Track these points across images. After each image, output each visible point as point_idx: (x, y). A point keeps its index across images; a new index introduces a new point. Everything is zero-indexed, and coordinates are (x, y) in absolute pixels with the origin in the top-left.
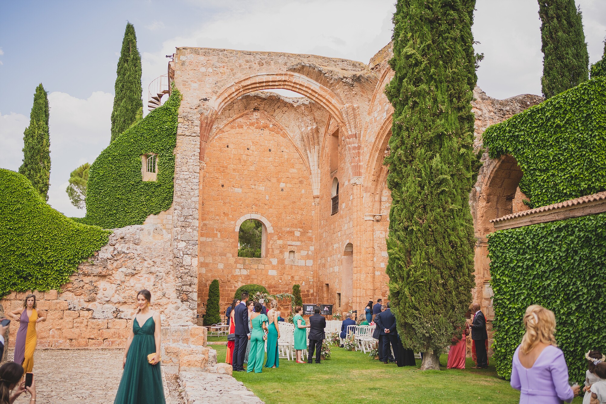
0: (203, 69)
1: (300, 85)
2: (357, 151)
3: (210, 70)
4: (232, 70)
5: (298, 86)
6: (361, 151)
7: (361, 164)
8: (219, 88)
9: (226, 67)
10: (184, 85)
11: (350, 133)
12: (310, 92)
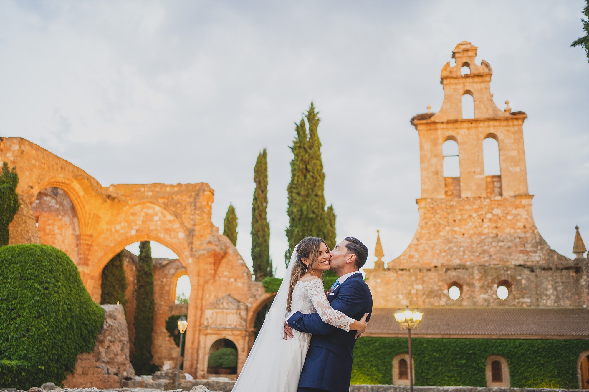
0: (33, 162)
1: (74, 190)
2: (89, 247)
3: (37, 164)
4: (49, 168)
5: (72, 190)
6: (91, 248)
7: (89, 257)
8: (41, 180)
9: (46, 165)
10: (21, 170)
11: (88, 233)
12: (77, 196)
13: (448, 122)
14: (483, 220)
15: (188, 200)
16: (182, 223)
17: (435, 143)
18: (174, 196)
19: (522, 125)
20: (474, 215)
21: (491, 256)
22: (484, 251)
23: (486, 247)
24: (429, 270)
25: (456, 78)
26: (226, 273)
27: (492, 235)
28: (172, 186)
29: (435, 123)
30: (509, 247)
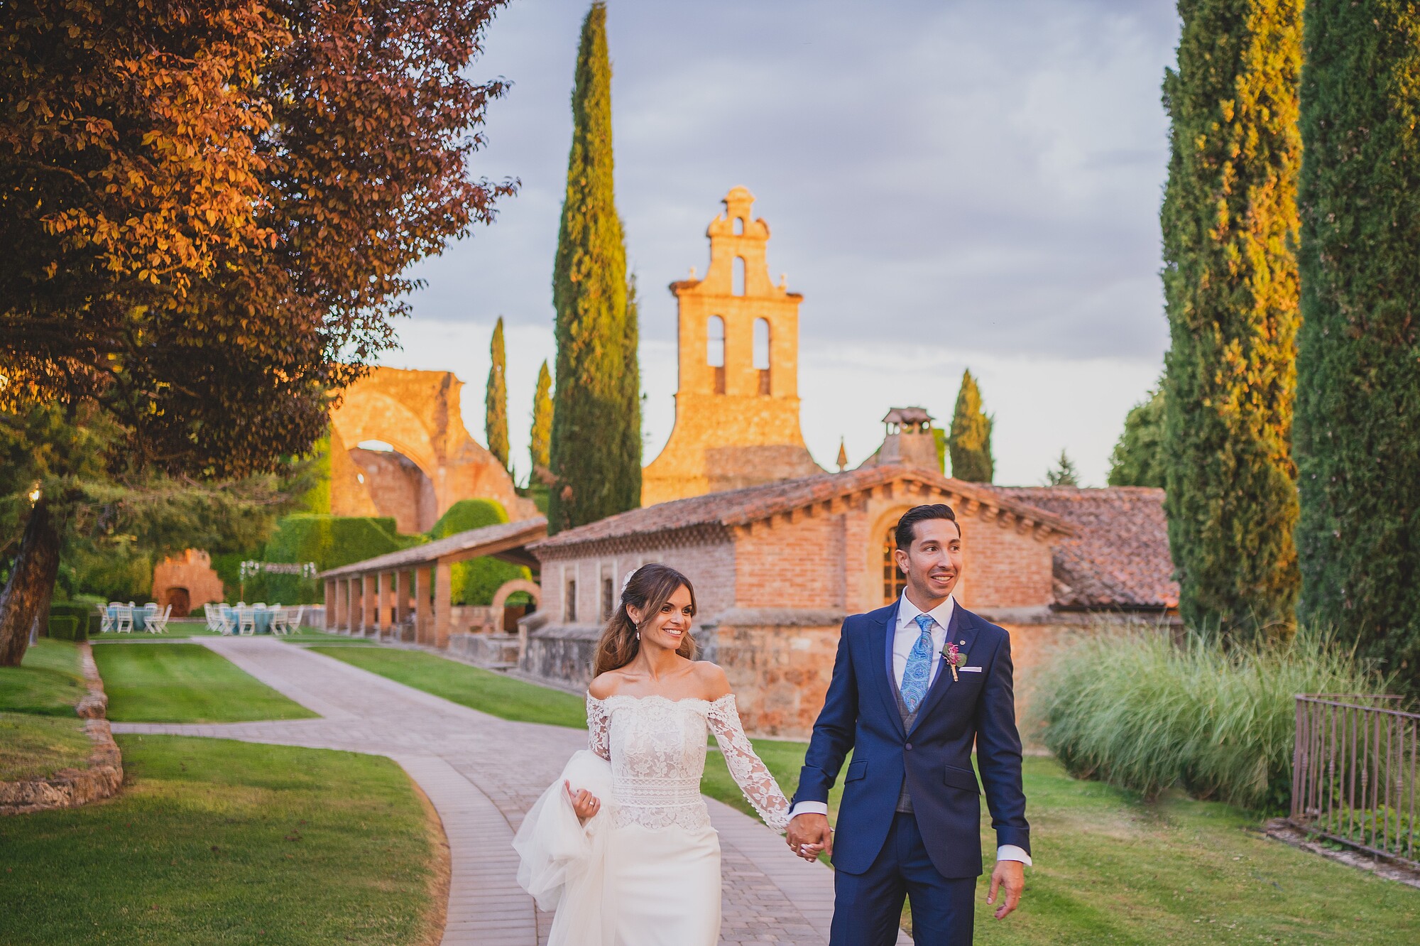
13: (717, 296)
14: (749, 424)
15: (429, 392)
16: (424, 424)
17: (700, 322)
18: (411, 386)
19: (796, 311)
20: (741, 417)
21: (755, 466)
22: (748, 462)
23: (751, 457)
24: (688, 480)
25: (730, 236)
26: (488, 488)
27: (757, 443)
28: (405, 371)
29: (700, 296)
30: (774, 458)
